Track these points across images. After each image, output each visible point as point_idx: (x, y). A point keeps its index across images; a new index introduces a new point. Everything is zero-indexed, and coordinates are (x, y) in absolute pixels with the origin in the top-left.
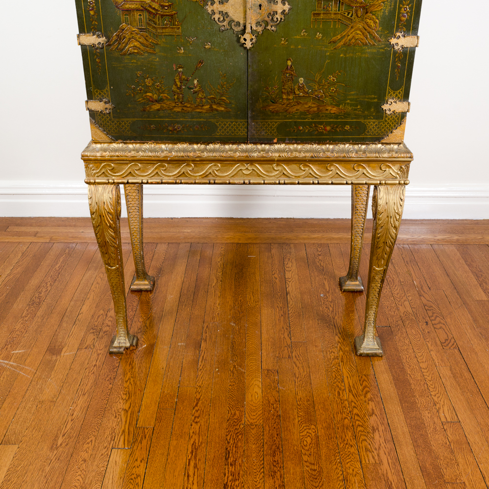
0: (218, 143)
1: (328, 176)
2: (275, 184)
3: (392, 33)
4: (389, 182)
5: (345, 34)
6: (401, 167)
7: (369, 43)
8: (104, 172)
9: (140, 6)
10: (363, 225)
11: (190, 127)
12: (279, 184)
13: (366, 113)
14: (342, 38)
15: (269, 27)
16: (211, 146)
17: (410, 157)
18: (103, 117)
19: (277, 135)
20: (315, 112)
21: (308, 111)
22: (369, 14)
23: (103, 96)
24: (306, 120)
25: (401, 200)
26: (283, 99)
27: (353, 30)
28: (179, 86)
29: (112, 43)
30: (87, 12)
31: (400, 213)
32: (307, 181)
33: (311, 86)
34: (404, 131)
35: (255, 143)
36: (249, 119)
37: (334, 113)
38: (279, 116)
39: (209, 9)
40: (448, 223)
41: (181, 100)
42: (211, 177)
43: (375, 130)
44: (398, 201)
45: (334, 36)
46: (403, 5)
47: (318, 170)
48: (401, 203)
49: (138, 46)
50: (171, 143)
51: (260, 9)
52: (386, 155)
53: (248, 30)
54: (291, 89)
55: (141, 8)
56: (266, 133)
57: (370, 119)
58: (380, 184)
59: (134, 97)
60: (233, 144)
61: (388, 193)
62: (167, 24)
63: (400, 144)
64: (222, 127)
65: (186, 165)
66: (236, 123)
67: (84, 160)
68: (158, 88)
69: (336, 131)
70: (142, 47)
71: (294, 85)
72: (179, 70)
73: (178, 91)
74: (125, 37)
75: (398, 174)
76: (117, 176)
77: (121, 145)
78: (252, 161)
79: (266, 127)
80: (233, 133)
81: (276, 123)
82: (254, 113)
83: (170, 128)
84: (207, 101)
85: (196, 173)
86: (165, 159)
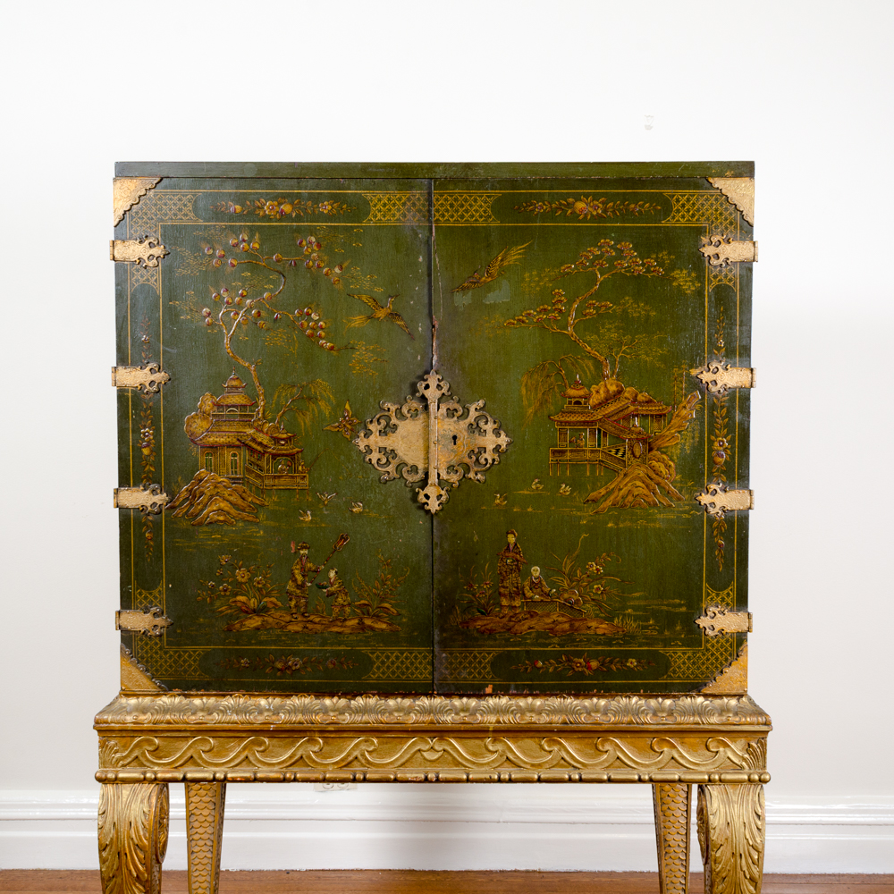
0: (374, 695)
1: (601, 763)
2: (490, 781)
3: (702, 485)
4: (729, 777)
5: (613, 486)
6: (749, 745)
7: (660, 502)
8: (137, 757)
9: (235, 440)
10: (683, 882)
11: (319, 662)
12: (500, 781)
13: (666, 633)
14: (609, 493)
15: (471, 475)
16: (360, 701)
17: (765, 724)
18: (147, 644)
19: (492, 677)
20: (565, 632)
21: (552, 629)
22: (654, 452)
23: (151, 602)
24: (549, 648)
25: (759, 816)
26: (501, 606)
27: (627, 480)
28: (300, 583)
29: (177, 503)
30: (137, 450)
31: (760, 847)
32: (558, 776)
33: (555, 582)
34: (745, 669)
35: (448, 695)
36: (435, 646)
37: (604, 634)
38: (496, 640)
39: (362, 443)
40: (863, 883)
41: (302, 610)
42: (357, 768)
43: (688, 669)
44: (751, 819)
45: (593, 490)
46: (717, 437)
47: (579, 750)
48: (759, 823)
49: (226, 509)
50: (280, 696)
51: (455, 444)
52: (715, 719)
53: (433, 479)
54: (517, 588)
55: (238, 443)
56: (470, 673)
57: (676, 645)
58: (710, 780)
59: (212, 603)
60: (404, 696)
61: (729, 802)
62: (282, 470)
63: (741, 696)
64: (383, 663)
65: (308, 741)
66: (411, 653)
67: (99, 731)
68: (260, 586)
69: (610, 670)
70: (233, 511)
71: (523, 580)
72: (302, 552)
73: (298, 591)
74: (202, 494)
75: (744, 759)
76: (164, 764)
77: (177, 700)
78: (441, 733)
79: (470, 663)
80: (403, 674)
81: (489, 654)
82: (444, 635)
83: (279, 665)
84: (354, 611)
85: (326, 758)
86: (265, 727)
